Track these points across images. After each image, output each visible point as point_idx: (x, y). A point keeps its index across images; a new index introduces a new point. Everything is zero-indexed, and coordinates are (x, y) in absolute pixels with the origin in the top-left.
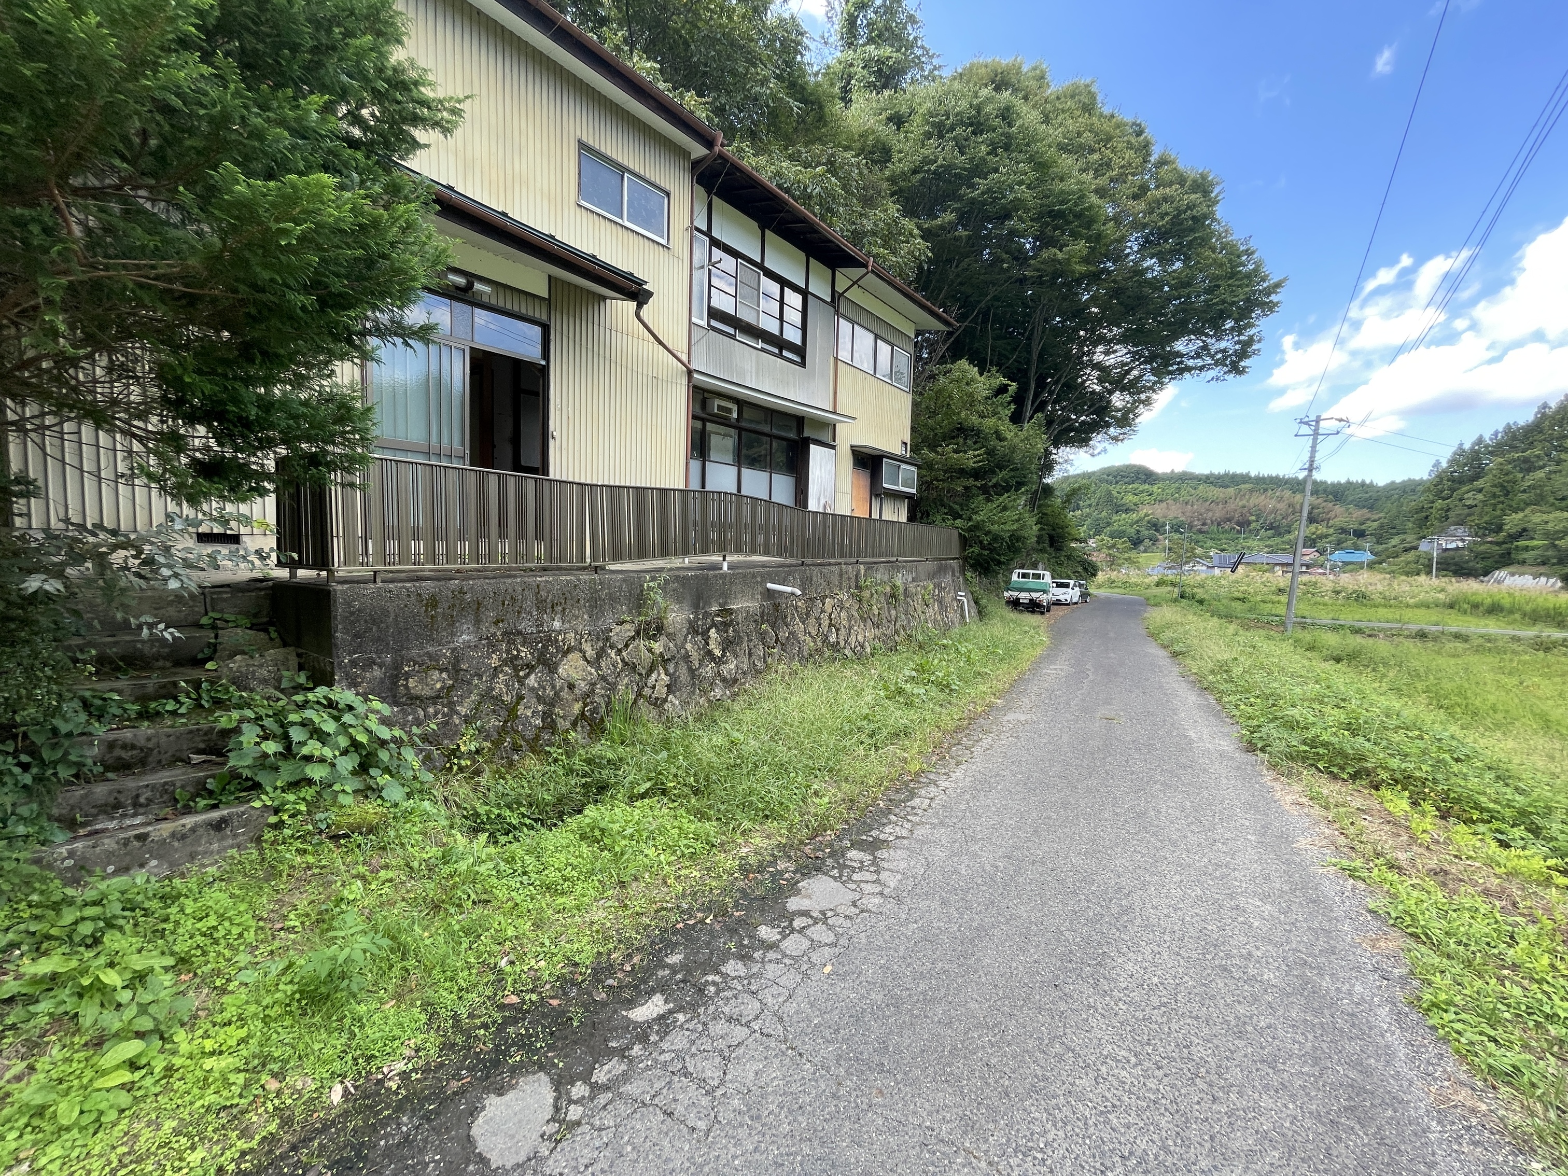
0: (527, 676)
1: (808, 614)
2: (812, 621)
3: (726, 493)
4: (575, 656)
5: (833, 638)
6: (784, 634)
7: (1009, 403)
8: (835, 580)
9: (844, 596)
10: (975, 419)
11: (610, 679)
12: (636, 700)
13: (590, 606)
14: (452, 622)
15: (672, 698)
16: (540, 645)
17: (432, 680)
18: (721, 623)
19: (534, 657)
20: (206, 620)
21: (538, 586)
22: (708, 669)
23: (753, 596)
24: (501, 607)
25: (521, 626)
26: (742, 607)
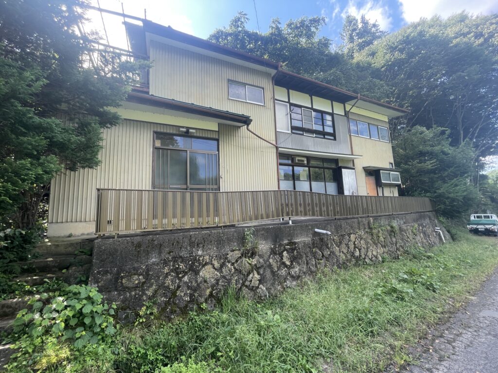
0: (183, 277)
1: (341, 243)
2: (343, 246)
4: (209, 267)
5: (357, 254)
6: (327, 253)
7: (447, 138)
8: (356, 225)
9: (362, 233)
11: (227, 277)
12: (241, 287)
13: (217, 244)
14: (148, 253)
15: (261, 286)
16: (190, 262)
17: (133, 280)
18: (290, 249)
19: (186, 268)
20: (76, 252)
21: (191, 236)
22: (282, 271)
23: (307, 236)
24: (171, 246)
25: (181, 254)
26: (301, 241)
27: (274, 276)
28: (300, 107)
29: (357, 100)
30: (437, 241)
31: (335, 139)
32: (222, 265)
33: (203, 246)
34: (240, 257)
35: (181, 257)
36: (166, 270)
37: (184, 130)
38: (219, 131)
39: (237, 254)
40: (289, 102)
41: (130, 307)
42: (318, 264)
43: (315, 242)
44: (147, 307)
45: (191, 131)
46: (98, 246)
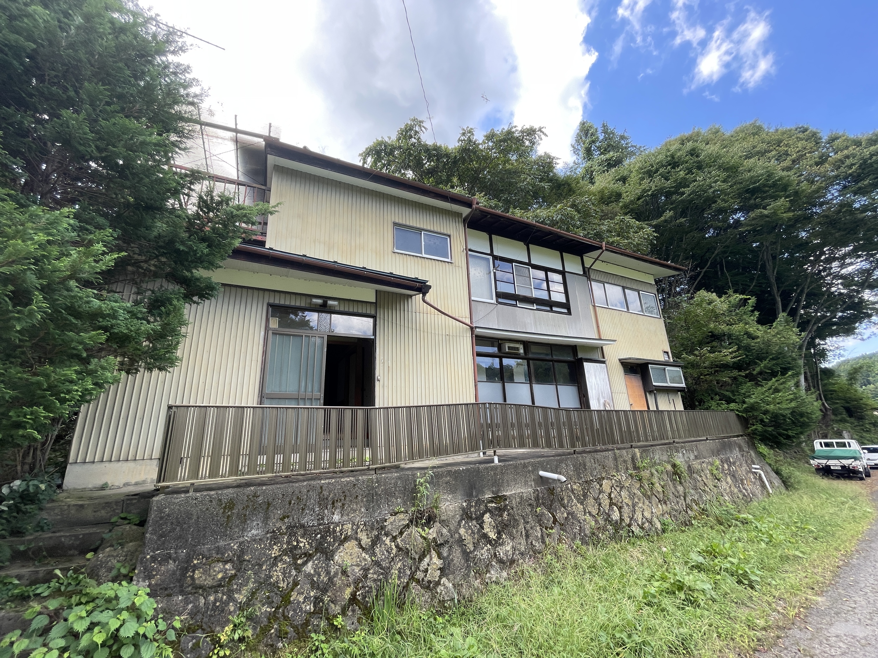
0: (305, 563)
1: (585, 495)
2: (591, 501)
3: (490, 404)
4: (351, 545)
5: (616, 516)
6: (561, 515)
7: (752, 311)
8: (610, 463)
9: (622, 476)
10: (724, 328)
11: (384, 564)
12: (407, 583)
13: (367, 501)
14: (244, 519)
15: (444, 580)
16: (319, 536)
17: (215, 571)
18: (496, 508)
19: (311, 546)
20: (114, 520)
21: (321, 487)
22: (483, 551)
23: (526, 483)
24: (287, 506)
25: (304, 521)
26: (515, 494)
27: (467, 561)
28: (511, 261)
29: (600, 251)
30: (757, 489)
31: (569, 313)
32: (376, 540)
33: (343, 505)
34: (408, 526)
35: (302, 526)
36: (275, 551)
37: (320, 301)
38: (376, 303)
39: (403, 519)
40: (492, 254)
41: (204, 626)
42: (546, 536)
43: (541, 495)
44: (235, 626)
45: (330, 302)
46: (158, 507)
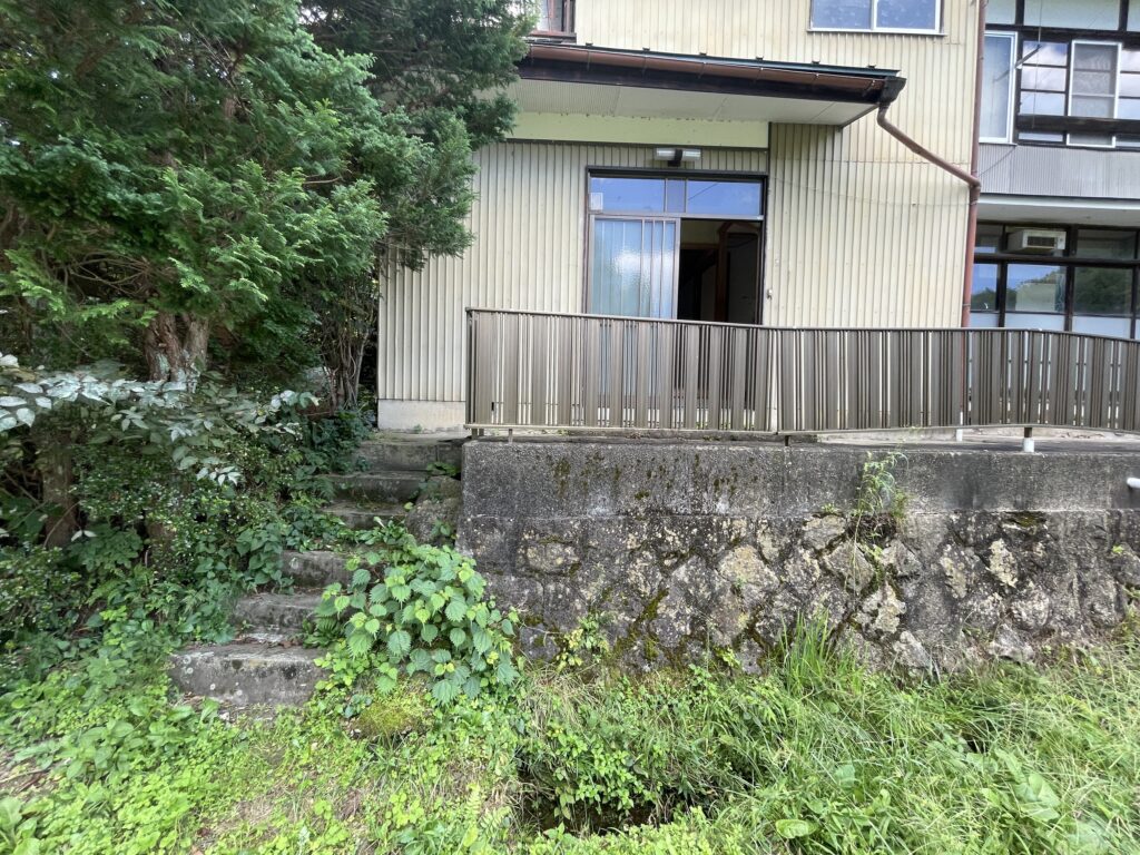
0: (675, 566)
3: (1033, 332)
4: (745, 551)
12: (840, 627)
13: (773, 488)
14: (585, 490)
15: (905, 635)
16: (695, 530)
18: (1019, 534)
19: (684, 544)
20: (429, 467)
21: (697, 457)
22: (985, 603)
24: (645, 479)
25: (671, 505)
27: (953, 612)
28: (1066, 35)
32: (786, 554)
33: (733, 488)
34: (843, 538)
35: (669, 512)
36: (631, 542)
37: (669, 153)
38: (769, 149)
39: (835, 526)
40: (1017, 25)
41: (546, 621)
42: (1125, 601)
43: (1125, 523)
44: (585, 630)
45: (687, 154)
46: (472, 457)
